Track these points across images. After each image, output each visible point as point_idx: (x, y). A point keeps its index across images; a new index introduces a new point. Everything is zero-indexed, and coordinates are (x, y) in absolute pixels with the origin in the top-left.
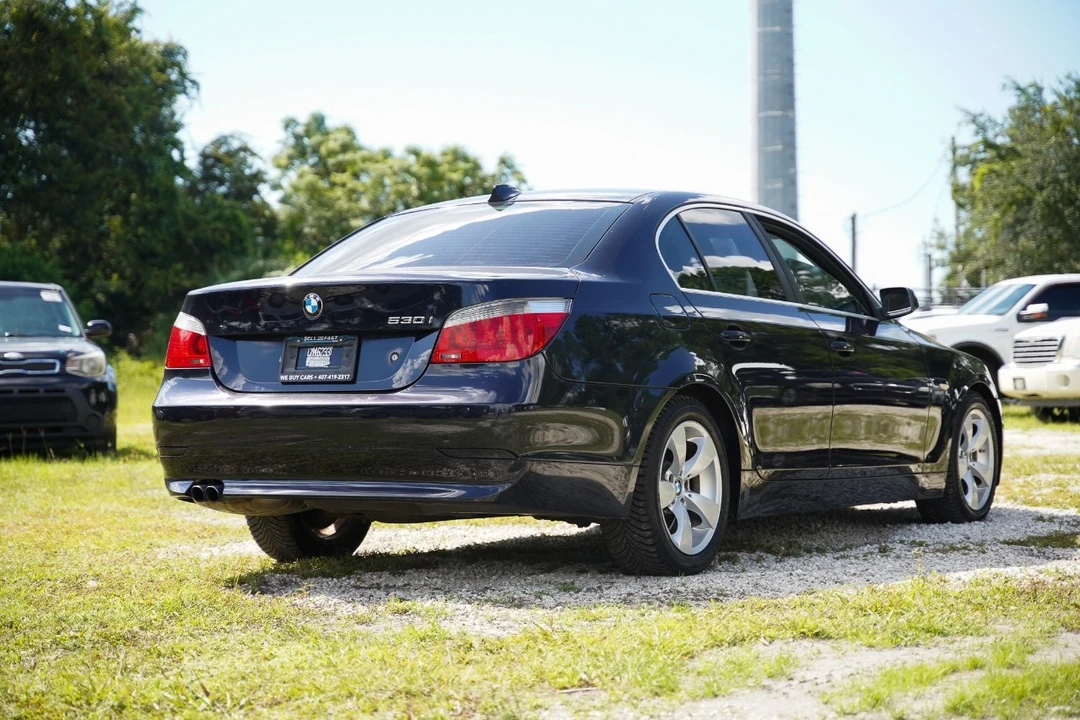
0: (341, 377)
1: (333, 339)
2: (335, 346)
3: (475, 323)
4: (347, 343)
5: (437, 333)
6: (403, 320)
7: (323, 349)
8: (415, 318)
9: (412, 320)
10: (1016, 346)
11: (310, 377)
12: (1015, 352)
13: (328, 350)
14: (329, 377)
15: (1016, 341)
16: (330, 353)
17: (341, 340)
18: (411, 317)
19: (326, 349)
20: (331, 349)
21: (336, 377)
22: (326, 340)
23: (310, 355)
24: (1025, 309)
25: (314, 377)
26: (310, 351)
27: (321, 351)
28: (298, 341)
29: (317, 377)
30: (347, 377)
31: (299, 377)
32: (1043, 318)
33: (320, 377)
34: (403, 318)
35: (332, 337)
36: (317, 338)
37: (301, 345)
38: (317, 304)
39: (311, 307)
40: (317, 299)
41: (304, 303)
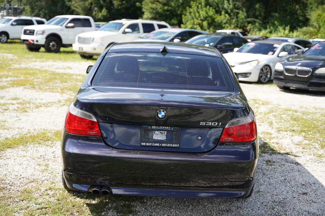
0: (175, 145)
2: (168, 131)
4: (175, 130)
5: (223, 128)
6: (207, 124)
7: (162, 132)
8: (213, 123)
9: (212, 124)
10: (78, 38)
11: (157, 145)
12: (78, 40)
13: (165, 132)
14: (168, 145)
15: (79, 37)
16: (166, 134)
17: (172, 129)
18: (211, 123)
19: (164, 132)
20: (166, 132)
21: (171, 145)
22: (164, 128)
23: (155, 134)
24: (67, 24)
25: (160, 144)
26: (155, 132)
27: (161, 133)
28: (149, 128)
29: (162, 145)
30: (177, 145)
31: (152, 144)
32: (73, 27)
33: (163, 145)
34: (207, 123)
35: (167, 127)
36: (159, 127)
37: (150, 130)
38: (164, 114)
39: (161, 115)
40: (165, 112)
41: (158, 113)
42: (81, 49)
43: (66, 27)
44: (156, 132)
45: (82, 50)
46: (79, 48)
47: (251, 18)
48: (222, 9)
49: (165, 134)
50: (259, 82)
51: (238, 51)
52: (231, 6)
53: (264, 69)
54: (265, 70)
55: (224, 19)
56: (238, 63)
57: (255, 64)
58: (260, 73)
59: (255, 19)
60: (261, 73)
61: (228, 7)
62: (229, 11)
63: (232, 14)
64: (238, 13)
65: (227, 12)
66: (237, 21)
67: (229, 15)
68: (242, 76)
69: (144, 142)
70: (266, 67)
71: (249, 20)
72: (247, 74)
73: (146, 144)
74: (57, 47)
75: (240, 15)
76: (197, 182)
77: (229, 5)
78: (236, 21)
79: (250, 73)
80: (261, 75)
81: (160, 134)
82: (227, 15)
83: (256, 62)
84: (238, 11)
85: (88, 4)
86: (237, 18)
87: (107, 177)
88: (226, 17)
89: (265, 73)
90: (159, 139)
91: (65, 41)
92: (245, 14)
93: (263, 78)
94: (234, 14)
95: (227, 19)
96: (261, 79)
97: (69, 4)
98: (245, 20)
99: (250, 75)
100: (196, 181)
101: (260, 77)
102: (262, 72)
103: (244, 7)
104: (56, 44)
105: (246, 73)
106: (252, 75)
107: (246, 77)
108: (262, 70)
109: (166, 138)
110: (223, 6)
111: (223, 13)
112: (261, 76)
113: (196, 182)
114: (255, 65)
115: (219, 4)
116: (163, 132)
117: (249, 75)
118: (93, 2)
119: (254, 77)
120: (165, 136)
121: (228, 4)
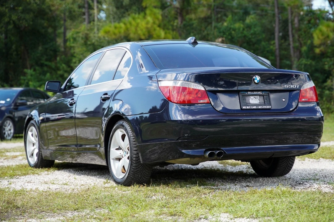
0: (268, 107)
2: (260, 96)
4: (265, 94)
6: (289, 86)
9: (292, 86)
11: (255, 107)
14: (263, 107)
17: (263, 93)
21: (265, 107)
22: (257, 93)
23: (251, 99)
25: (257, 107)
27: (255, 97)
30: (270, 107)
31: (251, 107)
33: (259, 107)
35: (260, 92)
36: (253, 92)
37: (247, 95)
38: (259, 79)
39: (257, 80)
40: (259, 77)
41: (254, 79)
44: (251, 97)
49: (258, 98)
69: (244, 106)
73: (246, 107)
81: (255, 99)
90: (255, 102)
109: (259, 102)
120: (259, 100)
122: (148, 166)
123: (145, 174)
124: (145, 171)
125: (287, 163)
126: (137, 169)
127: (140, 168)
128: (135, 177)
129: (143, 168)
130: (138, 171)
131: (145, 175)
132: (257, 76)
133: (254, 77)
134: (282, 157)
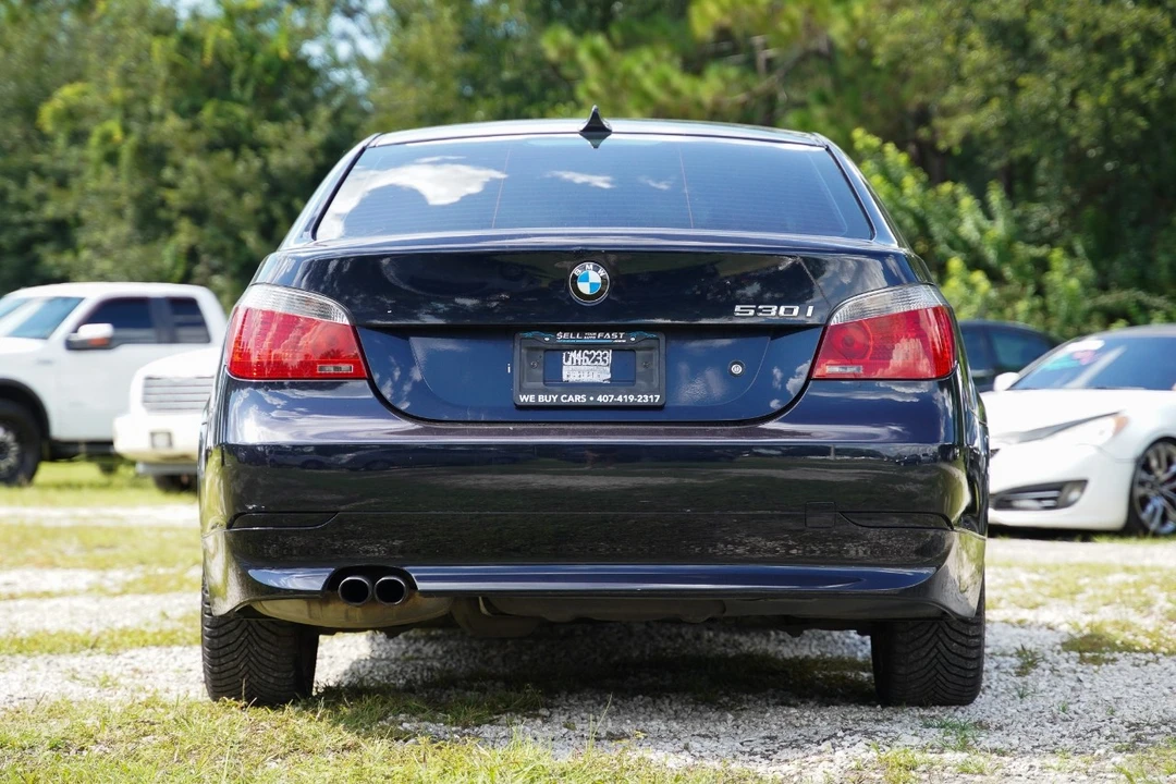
0: (644, 399)
1: (618, 338)
2: (616, 349)
3: (911, 312)
4: (644, 344)
5: (822, 329)
6: (760, 311)
7: (595, 354)
8: (782, 309)
9: (778, 310)
10: (146, 386)
11: (580, 399)
12: (146, 394)
13: (605, 355)
14: (620, 399)
15: (149, 378)
16: (609, 361)
17: (633, 339)
18: (776, 307)
19: (601, 354)
20: (610, 354)
21: (632, 398)
22: (602, 338)
23: (569, 362)
24: (76, 331)
25: (588, 398)
26: (568, 356)
27: (590, 356)
28: (547, 339)
29: (595, 398)
30: (655, 398)
31: (558, 399)
32: (104, 345)
33: (600, 399)
34: (760, 307)
35: (615, 335)
36: (582, 335)
37: (549, 347)
38: (599, 281)
39: (587, 284)
40: (602, 272)
41: (575, 277)
42: (161, 441)
43: (71, 346)
44: (573, 354)
45: (170, 444)
46: (153, 434)
47: (1124, 286)
48: (951, 245)
49: (605, 361)
50: (1134, 527)
51: (1013, 387)
52: (999, 228)
53: (1154, 463)
54: (1160, 466)
55: (967, 301)
56: (1012, 435)
57: (1102, 433)
58: (1136, 483)
59: (1142, 296)
60: (1142, 483)
61: (982, 231)
62: (991, 255)
63: (1008, 272)
64: (1043, 265)
65: (975, 262)
66: (1044, 309)
67: (995, 277)
68: (1040, 499)
69: (528, 392)
70: (1163, 449)
71: (1108, 300)
72: (1066, 490)
73: (537, 398)
74: (21, 456)
75: (1055, 277)
76: (745, 544)
77: (986, 224)
78: (1032, 311)
79: (1081, 484)
80: (1140, 491)
81: (589, 363)
82: (978, 277)
83: (1110, 423)
84: (1040, 252)
85: (176, 257)
86: (1040, 291)
87: (393, 540)
88: (972, 287)
89: (1163, 484)
90: (585, 378)
91: (62, 426)
92: (1086, 270)
93: (1155, 510)
94: (1020, 271)
95: (978, 299)
96: (1144, 516)
97: (58, 265)
98: (1087, 304)
99: (1082, 490)
100: (740, 542)
101: (1136, 504)
102: (1144, 476)
103: (1077, 230)
104: (19, 439)
105: (1059, 487)
106: (1090, 488)
107: (1060, 504)
108: (1143, 464)
109: (609, 376)
110: (955, 232)
111: (955, 264)
112: (1145, 501)
113: (741, 544)
114: (1102, 440)
115: (931, 221)
116: (599, 355)
117: (1074, 495)
118: (201, 247)
119: (1104, 504)
120: (608, 369)
121: (979, 216)
122: (269, 631)
123: (259, 658)
124: (259, 650)
125: (935, 646)
126: (222, 639)
127: (237, 632)
128: (223, 668)
129: (246, 634)
130: (228, 645)
131: (266, 663)
132: (590, 266)
133: (577, 271)
134: (905, 620)
